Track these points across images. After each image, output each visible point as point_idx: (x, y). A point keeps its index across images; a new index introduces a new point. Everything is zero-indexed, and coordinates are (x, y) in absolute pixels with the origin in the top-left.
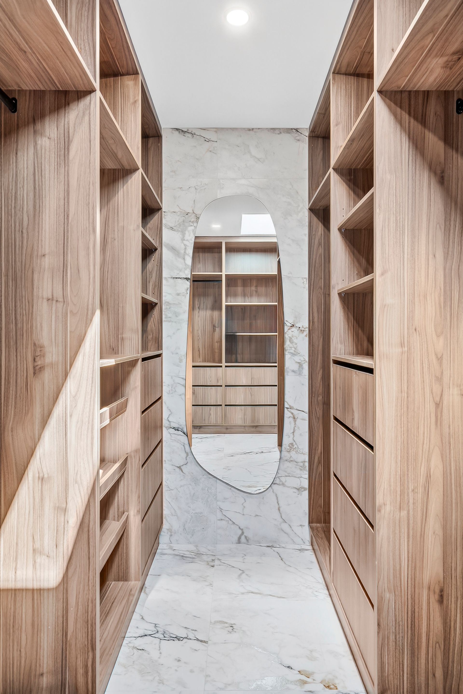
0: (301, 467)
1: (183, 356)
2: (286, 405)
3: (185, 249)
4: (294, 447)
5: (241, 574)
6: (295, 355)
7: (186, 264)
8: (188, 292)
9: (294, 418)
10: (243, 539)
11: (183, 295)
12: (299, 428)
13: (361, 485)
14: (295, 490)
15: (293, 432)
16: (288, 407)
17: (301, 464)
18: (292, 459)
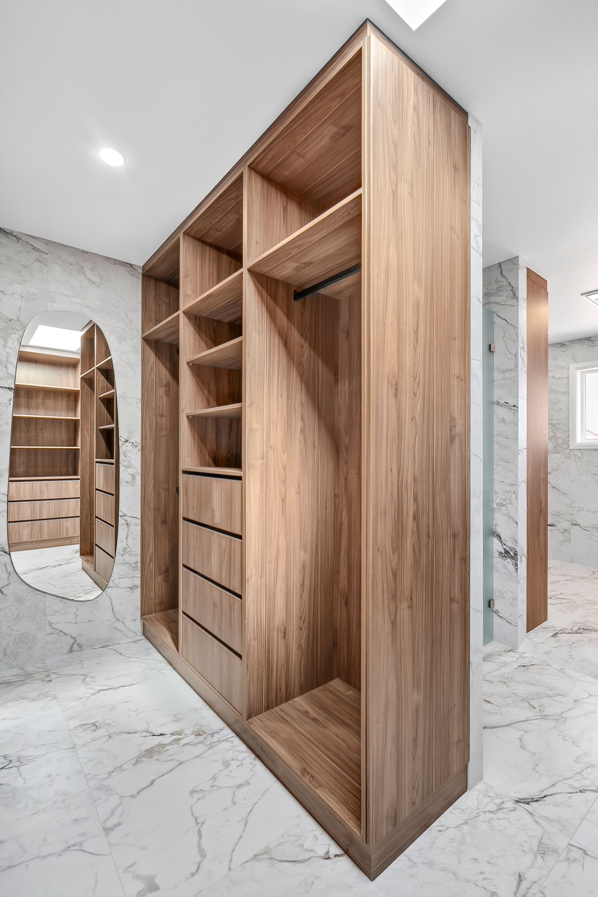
0: (134, 567)
1: (5, 470)
2: (120, 514)
3: (8, 357)
4: (127, 551)
5: (84, 679)
6: (128, 467)
7: (8, 374)
8: (12, 402)
9: (127, 524)
10: (76, 647)
11: (5, 406)
12: (132, 533)
13: (224, 567)
14: (129, 590)
15: (127, 538)
16: (122, 515)
17: (134, 565)
18: (125, 562)
